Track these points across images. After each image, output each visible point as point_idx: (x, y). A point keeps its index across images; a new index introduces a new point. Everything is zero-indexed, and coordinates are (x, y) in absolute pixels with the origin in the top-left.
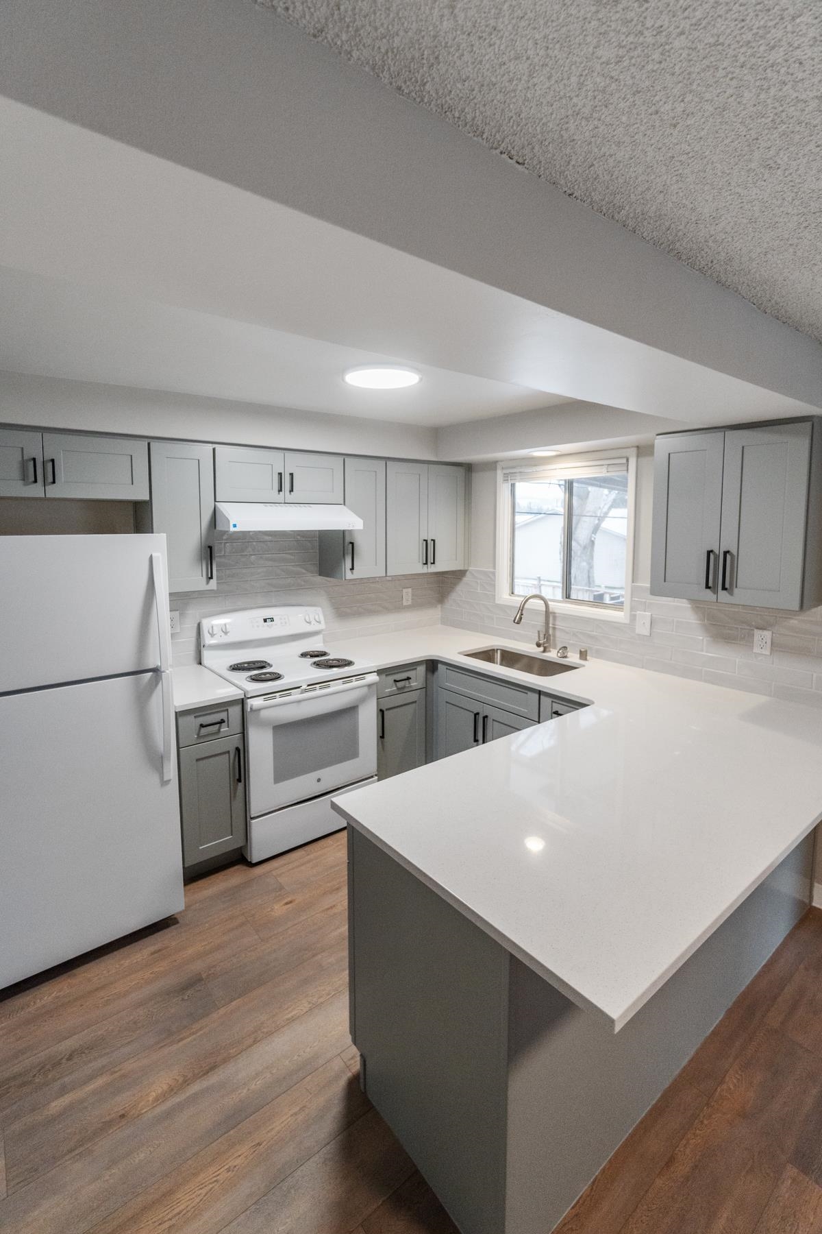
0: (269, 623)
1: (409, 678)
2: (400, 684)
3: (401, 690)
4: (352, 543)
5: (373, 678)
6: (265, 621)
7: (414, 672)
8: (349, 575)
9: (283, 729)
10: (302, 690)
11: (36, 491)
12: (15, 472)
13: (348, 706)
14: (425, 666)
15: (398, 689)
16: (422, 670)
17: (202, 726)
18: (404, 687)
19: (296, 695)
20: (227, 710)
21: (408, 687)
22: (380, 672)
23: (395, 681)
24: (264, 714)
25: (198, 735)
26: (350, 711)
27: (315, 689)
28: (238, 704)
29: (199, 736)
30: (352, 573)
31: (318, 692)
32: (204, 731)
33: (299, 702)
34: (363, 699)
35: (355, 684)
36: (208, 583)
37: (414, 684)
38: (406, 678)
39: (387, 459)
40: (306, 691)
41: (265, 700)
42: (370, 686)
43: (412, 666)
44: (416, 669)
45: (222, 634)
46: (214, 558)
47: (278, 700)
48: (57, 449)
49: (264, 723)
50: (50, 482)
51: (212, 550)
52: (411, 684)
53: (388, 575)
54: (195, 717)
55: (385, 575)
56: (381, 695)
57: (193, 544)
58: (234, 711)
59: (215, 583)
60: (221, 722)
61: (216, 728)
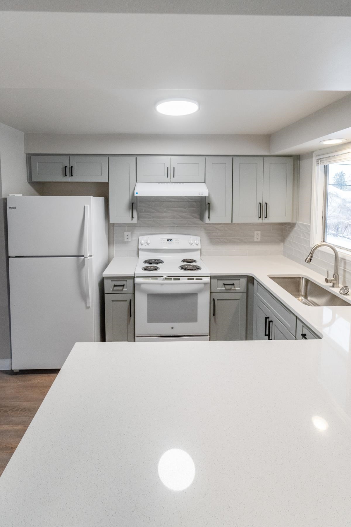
1: (233, 285)
2: (227, 287)
3: (228, 291)
4: (209, 203)
5: (208, 280)
6: (168, 241)
7: (238, 281)
8: (208, 221)
9: (152, 296)
10: (164, 278)
12: (60, 171)
13: (191, 293)
14: (246, 279)
15: (226, 289)
16: (244, 281)
17: (115, 286)
18: (231, 289)
19: (160, 281)
20: (126, 281)
21: (233, 289)
22: (212, 277)
23: (224, 285)
24: (142, 286)
25: (113, 289)
26: (193, 295)
27: (171, 280)
28: (132, 279)
31: (173, 281)
32: (116, 288)
33: (162, 284)
34: (201, 291)
35: (195, 281)
36: (132, 220)
37: (237, 289)
38: (232, 284)
40: (165, 279)
41: (144, 280)
42: (205, 284)
43: (238, 277)
44: (240, 280)
45: (147, 244)
46: (135, 209)
47: (150, 281)
48: (73, 162)
49: (143, 291)
50: (72, 175)
51: (134, 204)
52: (235, 288)
53: (233, 222)
54: (112, 281)
55: (231, 222)
56: (213, 290)
57: (126, 200)
58: (130, 282)
59: (135, 220)
60: (123, 286)
61: (121, 288)
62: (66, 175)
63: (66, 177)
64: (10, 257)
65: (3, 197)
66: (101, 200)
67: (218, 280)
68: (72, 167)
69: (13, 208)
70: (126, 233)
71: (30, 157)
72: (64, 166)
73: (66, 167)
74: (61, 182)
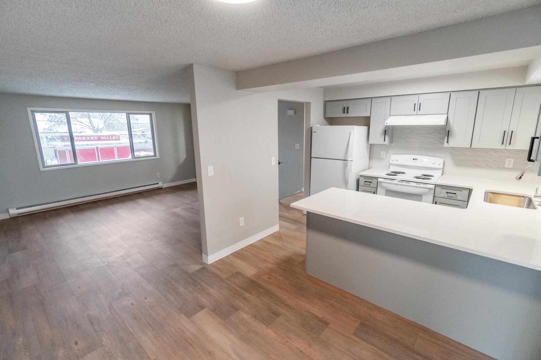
0: (414, 160)
1: (455, 194)
2: (450, 195)
3: (450, 198)
4: (449, 131)
5: (433, 187)
6: (414, 159)
7: (460, 192)
8: (446, 145)
9: (389, 192)
10: (398, 181)
11: (345, 115)
12: (341, 111)
13: (417, 194)
14: (468, 191)
15: (448, 196)
16: (466, 193)
17: (365, 181)
18: (452, 197)
19: (395, 182)
20: (373, 179)
21: (454, 197)
22: (436, 186)
23: (446, 192)
24: (383, 184)
26: (419, 196)
27: (403, 182)
29: (364, 184)
30: (448, 144)
31: (404, 184)
32: (366, 183)
33: (396, 184)
34: (426, 194)
35: (422, 185)
36: (384, 142)
37: (459, 198)
39: (479, 91)
42: (430, 189)
43: (460, 189)
44: (462, 191)
45: (396, 161)
46: (387, 134)
47: (388, 181)
48: (350, 104)
49: (383, 187)
50: (348, 113)
51: (386, 131)
52: (456, 196)
53: (472, 147)
54: (364, 178)
55: (470, 147)
56: (436, 195)
57: (381, 129)
58: (375, 180)
59: (387, 142)
60: (371, 182)
61: (370, 183)
62: (344, 113)
63: (344, 114)
64: (312, 157)
65: (311, 126)
66: (365, 128)
67: (442, 188)
68: (348, 107)
69: (315, 132)
70: (382, 152)
71: (325, 103)
72: (344, 107)
73: (345, 108)
74: (341, 117)
